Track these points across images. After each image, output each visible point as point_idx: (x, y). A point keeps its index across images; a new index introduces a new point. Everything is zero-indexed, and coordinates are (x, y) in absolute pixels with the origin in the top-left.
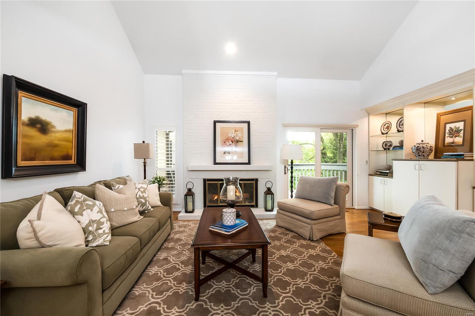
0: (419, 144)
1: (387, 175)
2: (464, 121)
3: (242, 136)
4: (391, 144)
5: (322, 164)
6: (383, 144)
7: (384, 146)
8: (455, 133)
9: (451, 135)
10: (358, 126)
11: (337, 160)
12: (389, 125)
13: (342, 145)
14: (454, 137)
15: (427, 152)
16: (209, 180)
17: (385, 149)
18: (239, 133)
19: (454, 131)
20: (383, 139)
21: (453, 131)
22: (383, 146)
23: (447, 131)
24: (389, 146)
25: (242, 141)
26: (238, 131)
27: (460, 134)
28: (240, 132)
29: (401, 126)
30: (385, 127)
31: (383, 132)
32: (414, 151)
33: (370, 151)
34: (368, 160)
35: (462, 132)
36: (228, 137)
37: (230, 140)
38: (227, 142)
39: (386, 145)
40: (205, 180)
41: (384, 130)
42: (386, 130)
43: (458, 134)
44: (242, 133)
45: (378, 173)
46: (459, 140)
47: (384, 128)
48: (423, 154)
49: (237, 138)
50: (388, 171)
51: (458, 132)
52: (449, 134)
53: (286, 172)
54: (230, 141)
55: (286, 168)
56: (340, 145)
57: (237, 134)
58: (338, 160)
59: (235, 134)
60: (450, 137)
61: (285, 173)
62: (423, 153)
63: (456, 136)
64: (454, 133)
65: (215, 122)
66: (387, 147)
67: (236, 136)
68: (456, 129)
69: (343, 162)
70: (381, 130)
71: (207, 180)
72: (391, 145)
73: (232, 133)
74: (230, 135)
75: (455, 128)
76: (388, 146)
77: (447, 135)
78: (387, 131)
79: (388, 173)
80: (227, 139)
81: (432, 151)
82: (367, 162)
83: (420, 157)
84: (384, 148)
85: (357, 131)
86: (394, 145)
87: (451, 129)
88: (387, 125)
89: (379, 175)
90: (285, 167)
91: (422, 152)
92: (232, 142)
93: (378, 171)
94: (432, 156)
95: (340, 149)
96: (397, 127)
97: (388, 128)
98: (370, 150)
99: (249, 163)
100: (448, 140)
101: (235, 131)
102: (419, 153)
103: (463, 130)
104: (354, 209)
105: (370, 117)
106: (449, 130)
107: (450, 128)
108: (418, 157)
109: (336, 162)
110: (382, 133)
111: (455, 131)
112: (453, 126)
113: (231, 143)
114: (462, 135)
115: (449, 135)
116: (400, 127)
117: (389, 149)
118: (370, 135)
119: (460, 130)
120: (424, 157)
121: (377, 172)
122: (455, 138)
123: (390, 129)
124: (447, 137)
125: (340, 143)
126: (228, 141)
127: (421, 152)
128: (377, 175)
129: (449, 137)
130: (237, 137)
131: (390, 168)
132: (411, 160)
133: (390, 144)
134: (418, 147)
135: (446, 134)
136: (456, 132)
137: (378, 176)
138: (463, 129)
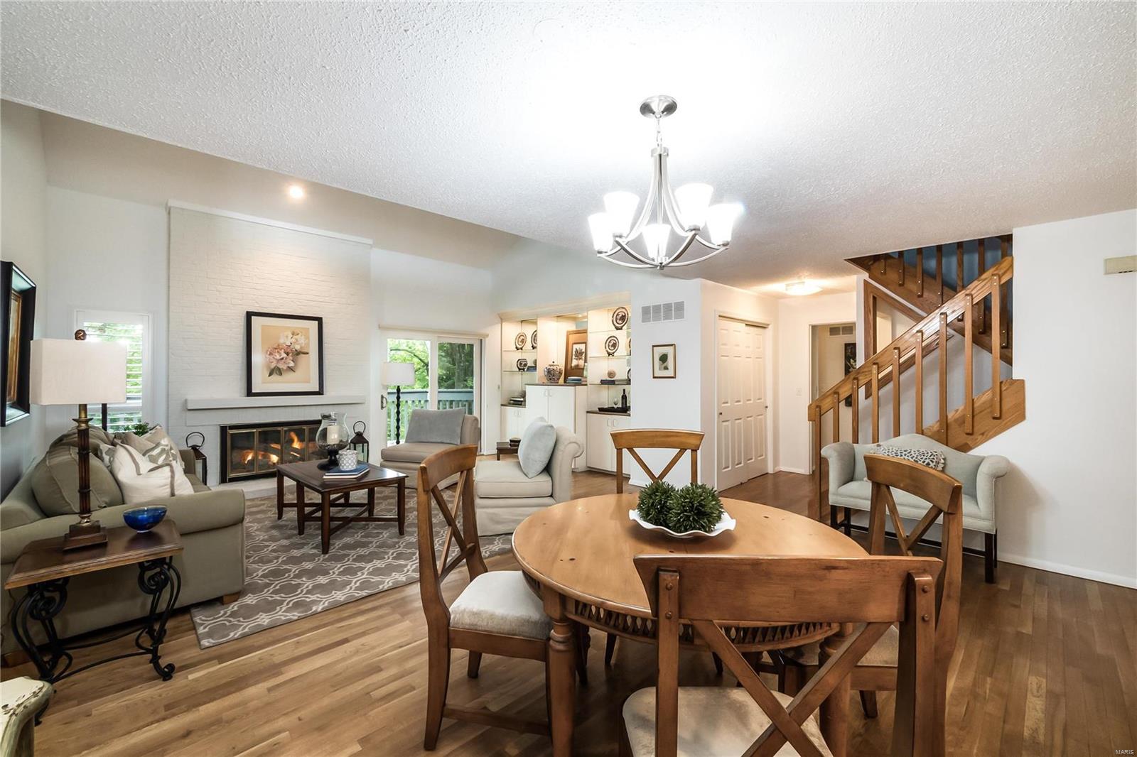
0: (550, 365)
1: (521, 405)
2: (586, 343)
3: (308, 344)
5: (440, 390)
6: (517, 362)
7: (519, 366)
8: (579, 355)
9: (577, 357)
10: (488, 335)
14: (578, 360)
15: (557, 375)
16: (232, 427)
17: (520, 369)
18: (301, 339)
19: (579, 353)
20: (519, 355)
21: (577, 353)
22: (517, 365)
23: (574, 353)
25: (307, 353)
26: (298, 334)
28: (303, 337)
30: (520, 340)
31: (518, 346)
32: (546, 373)
33: (503, 373)
34: (500, 384)
35: (584, 354)
36: (279, 345)
37: (283, 350)
38: (276, 354)
39: (521, 364)
40: (224, 430)
41: (519, 344)
42: (521, 344)
43: (581, 357)
44: (307, 338)
45: (512, 401)
46: (582, 363)
47: (518, 341)
48: (554, 378)
49: (298, 347)
50: (521, 399)
51: (581, 355)
53: (384, 406)
54: (282, 352)
55: (384, 399)
56: (461, 356)
57: (297, 340)
59: (293, 340)
60: (576, 360)
61: (382, 407)
63: (580, 359)
65: (249, 315)
66: (523, 367)
67: (295, 343)
68: (580, 351)
70: (515, 342)
71: (230, 426)
72: (525, 365)
73: (287, 337)
74: (281, 341)
75: (580, 349)
77: (574, 357)
78: (522, 346)
79: (521, 401)
80: (276, 349)
81: (561, 374)
82: (499, 387)
84: (518, 368)
85: (487, 342)
86: (528, 365)
87: (576, 351)
88: (522, 337)
89: (513, 404)
90: (382, 397)
91: (553, 375)
92: (288, 354)
93: (512, 399)
94: (561, 380)
96: (531, 341)
97: (522, 341)
98: (502, 371)
99: (320, 392)
100: (575, 363)
101: (293, 335)
104: (483, 455)
105: (503, 324)
107: (576, 349)
108: (550, 381)
109: (452, 386)
110: (516, 348)
112: (578, 347)
113: (285, 355)
114: (584, 358)
116: (534, 342)
117: (524, 369)
118: (503, 350)
119: (583, 352)
120: (555, 381)
121: (510, 400)
123: (525, 343)
124: (574, 359)
125: (459, 353)
126: (278, 352)
128: (510, 404)
130: (298, 344)
131: (524, 395)
132: (543, 384)
133: (525, 363)
134: (549, 369)
135: (573, 355)
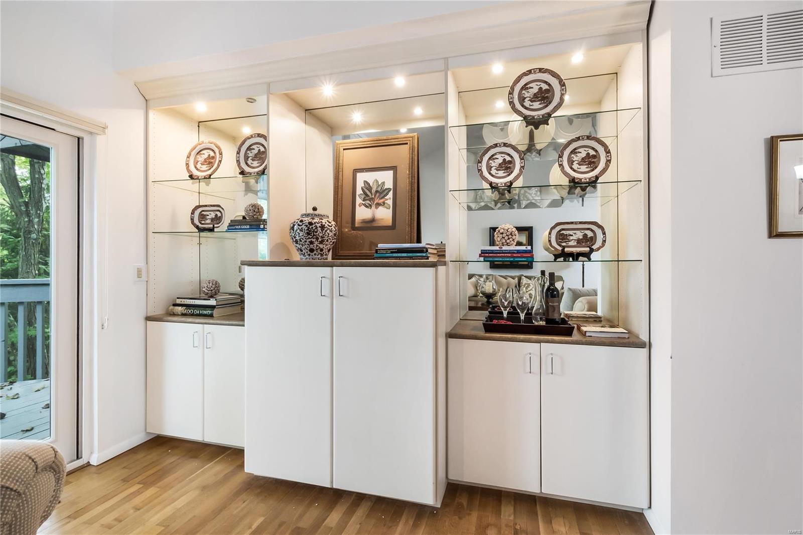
1: (211, 316)
2: (394, 168)
4: (219, 214)
6: (193, 213)
7: (196, 221)
8: (375, 196)
9: (368, 202)
10: (104, 128)
11: (17, 269)
12: (212, 154)
13: (36, 220)
14: (373, 207)
15: (329, 241)
17: (200, 230)
19: (374, 190)
21: (371, 192)
22: (192, 220)
23: (359, 191)
24: (212, 220)
27: (387, 200)
29: (250, 162)
30: (201, 158)
31: (196, 173)
33: (151, 235)
34: (141, 264)
35: (391, 195)
39: (202, 217)
41: (197, 169)
42: (204, 167)
43: (382, 200)
45: (180, 308)
46: (384, 214)
47: (196, 163)
48: (321, 246)
50: (212, 302)
51: (382, 196)
52: (363, 197)
56: (30, 221)
58: (20, 264)
60: (366, 207)
62: (321, 242)
63: (378, 205)
64: (373, 196)
66: (207, 223)
68: (377, 187)
69: (42, 271)
70: (187, 164)
72: (218, 219)
75: (375, 183)
76: (209, 221)
77: (359, 201)
78: (209, 172)
79: (212, 307)
82: (139, 274)
83: (313, 254)
84: (197, 227)
87: (367, 186)
88: (206, 153)
89: (183, 315)
91: (320, 240)
93: (178, 301)
95: (30, 232)
96: (238, 161)
97: (209, 161)
98: (151, 229)
100: (362, 213)
102: (311, 243)
103: (392, 191)
104: (88, 465)
106: (362, 188)
107: (365, 182)
108: (309, 255)
109: (13, 274)
110: (190, 176)
111: (377, 192)
112: (370, 177)
114: (390, 202)
115: (363, 201)
116: (247, 164)
117: (213, 230)
118: (151, 179)
119: (386, 189)
120: (322, 255)
121: (175, 305)
122: (377, 208)
123: (219, 166)
124: (360, 206)
127: (317, 239)
128: (174, 315)
129: (363, 206)
132: (288, 264)
133: (216, 215)
134: (311, 224)
135: (357, 197)
136: (378, 194)
137: (183, 319)
138: (392, 187)
